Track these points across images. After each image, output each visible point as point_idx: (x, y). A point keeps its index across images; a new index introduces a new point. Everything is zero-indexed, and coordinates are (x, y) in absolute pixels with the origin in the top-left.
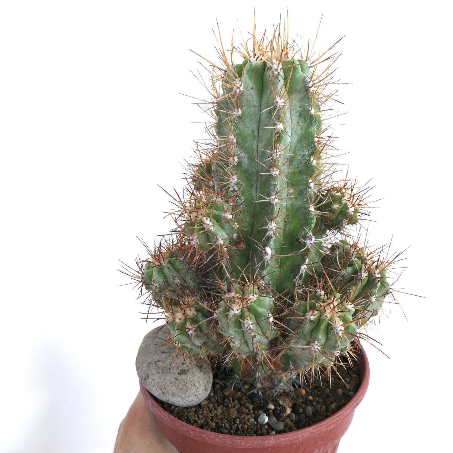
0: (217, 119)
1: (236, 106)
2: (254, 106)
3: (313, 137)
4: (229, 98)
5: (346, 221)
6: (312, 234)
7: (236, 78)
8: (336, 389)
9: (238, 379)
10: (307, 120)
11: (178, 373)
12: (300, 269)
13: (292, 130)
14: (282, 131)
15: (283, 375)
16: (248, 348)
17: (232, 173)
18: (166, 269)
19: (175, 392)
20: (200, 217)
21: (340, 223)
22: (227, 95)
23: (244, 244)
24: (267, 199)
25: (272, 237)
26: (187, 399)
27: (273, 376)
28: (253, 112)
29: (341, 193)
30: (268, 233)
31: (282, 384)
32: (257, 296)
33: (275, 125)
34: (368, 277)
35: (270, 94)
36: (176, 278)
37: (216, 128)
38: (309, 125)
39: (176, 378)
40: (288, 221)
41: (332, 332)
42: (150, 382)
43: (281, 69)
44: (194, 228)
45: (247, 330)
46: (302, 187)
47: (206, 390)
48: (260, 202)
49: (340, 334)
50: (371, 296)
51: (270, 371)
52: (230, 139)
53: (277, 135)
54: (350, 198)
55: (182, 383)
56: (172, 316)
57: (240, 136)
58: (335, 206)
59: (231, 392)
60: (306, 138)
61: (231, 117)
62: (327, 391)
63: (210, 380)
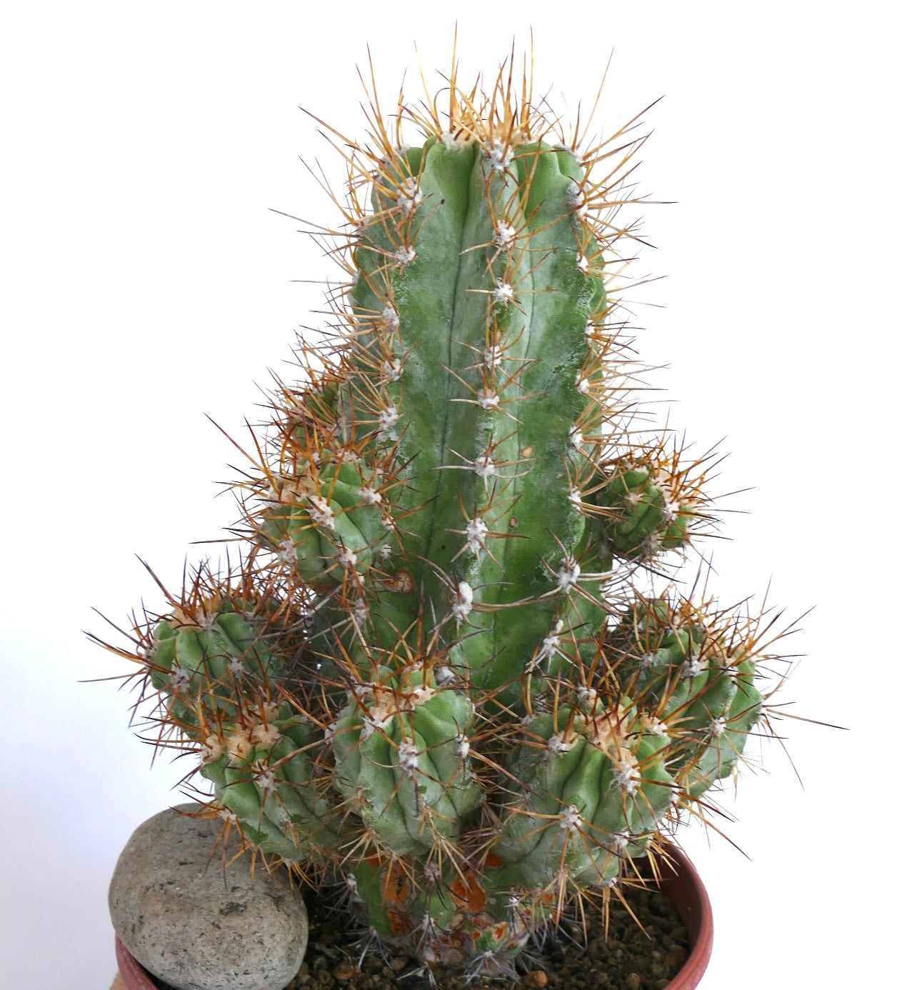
0: (357, 275)
1: (403, 240)
2: (447, 244)
3: (583, 326)
4: (389, 221)
5: (659, 535)
6: (572, 559)
7: (407, 176)
8: (626, 974)
9: (375, 939)
10: (569, 284)
11: (221, 911)
12: (542, 645)
13: (533, 306)
14: (509, 302)
15: (492, 930)
16: (406, 828)
17: (385, 401)
18: (211, 635)
19: (209, 959)
20: (304, 495)
21: (643, 539)
22: (383, 212)
23: (407, 579)
24: (467, 465)
25: (475, 558)
26: (241, 978)
27: (466, 931)
28: (444, 256)
29: (648, 469)
30: (466, 546)
31: (489, 954)
32: (433, 690)
33: (493, 287)
34: (707, 671)
35: (484, 217)
36: (235, 660)
37: (352, 297)
38: (574, 297)
39: (213, 924)
40: (516, 526)
41: (612, 782)
42: (147, 936)
43: (512, 160)
44: (288, 517)
45: (405, 769)
46: (552, 445)
47: (291, 961)
48: (452, 469)
49: (630, 789)
50: (715, 718)
51: (460, 917)
52: (384, 318)
53: (496, 312)
54: (670, 480)
55: (230, 936)
56: (220, 744)
57: (410, 310)
58: (634, 498)
59: (355, 973)
60: (567, 328)
61: (390, 265)
62: (603, 976)
63: (303, 937)
